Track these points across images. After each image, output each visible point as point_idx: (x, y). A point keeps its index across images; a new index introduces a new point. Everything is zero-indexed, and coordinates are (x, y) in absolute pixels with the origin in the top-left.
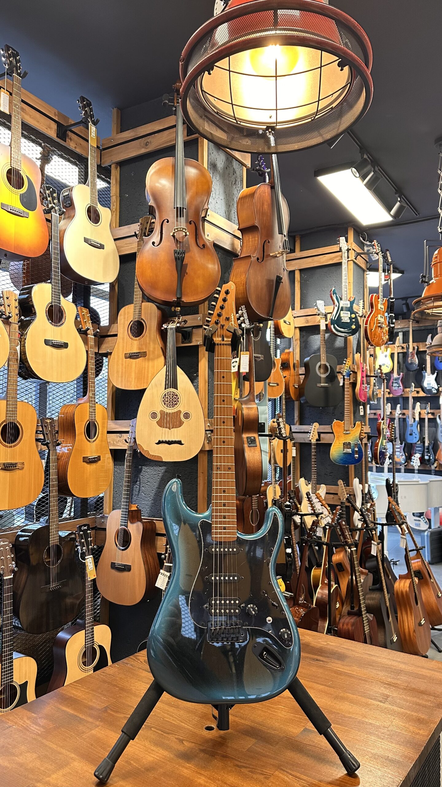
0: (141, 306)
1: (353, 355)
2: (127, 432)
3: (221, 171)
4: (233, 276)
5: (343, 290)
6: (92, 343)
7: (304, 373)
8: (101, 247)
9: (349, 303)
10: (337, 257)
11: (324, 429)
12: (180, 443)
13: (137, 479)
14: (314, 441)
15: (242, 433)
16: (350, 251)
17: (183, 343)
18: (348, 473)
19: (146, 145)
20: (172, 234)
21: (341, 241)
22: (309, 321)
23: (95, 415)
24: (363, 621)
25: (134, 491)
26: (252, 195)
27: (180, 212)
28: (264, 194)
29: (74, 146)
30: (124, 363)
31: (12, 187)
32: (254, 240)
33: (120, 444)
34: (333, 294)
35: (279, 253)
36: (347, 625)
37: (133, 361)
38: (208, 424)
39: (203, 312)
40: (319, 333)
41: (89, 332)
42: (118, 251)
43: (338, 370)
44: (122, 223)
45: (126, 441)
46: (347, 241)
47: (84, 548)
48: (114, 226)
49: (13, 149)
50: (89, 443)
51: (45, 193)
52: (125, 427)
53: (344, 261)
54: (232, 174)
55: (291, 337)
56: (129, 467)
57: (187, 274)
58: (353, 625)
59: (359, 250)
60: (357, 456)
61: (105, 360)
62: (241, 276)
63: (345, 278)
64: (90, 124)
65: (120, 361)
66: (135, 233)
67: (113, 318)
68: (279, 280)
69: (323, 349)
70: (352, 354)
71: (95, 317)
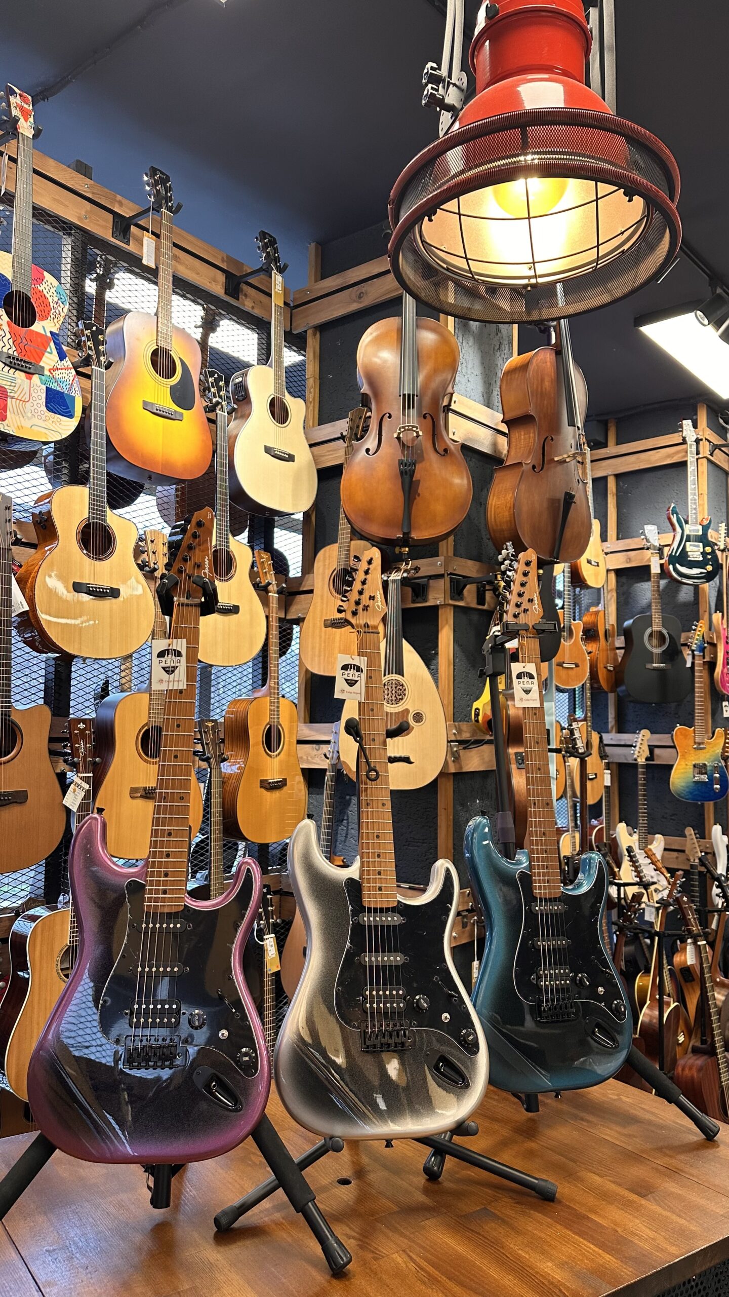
0: (349, 546)
1: (710, 615)
2: (328, 742)
3: (476, 332)
4: (494, 496)
5: (690, 507)
6: (274, 604)
7: (623, 645)
8: (291, 458)
9: (700, 528)
10: (678, 452)
11: (660, 740)
12: (407, 760)
13: (344, 816)
14: (641, 761)
15: (508, 746)
16: (701, 442)
17: (413, 602)
18: (703, 815)
19: (360, 297)
20: (395, 435)
21: (684, 427)
22: (633, 559)
23: (278, 715)
24: (719, 1065)
25: (339, 835)
26: (524, 367)
27: (408, 401)
28: (544, 365)
29: (251, 305)
30: (323, 635)
31: (158, 376)
32: (527, 438)
33: (317, 760)
34: (673, 514)
35: (569, 457)
36: (690, 1069)
37: (337, 632)
38: (454, 731)
39: (445, 555)
40: (649, 580)
41: (270, 587)
42: (315, 463)
43: (682, 641)
44: (323, 419)
45: (325, 755)
46: (695, 426)
47: (261, 922)
48: (311, 424)
49: (160, 319)
50: (268, 758)
51: (208, 382)
52: (324, 734)
53: (691, 459)
54: (494, 334)
55: (599, 587)
56: (331, 797)
57: (419, 495)
58: (700, 1069)
59: (717, 440)
60: (718, 786)
61: (296, 629)
62: (506, 495)
63: (693, 487)
64: (275, 271)
65: (317, 631)
66: (342, 434)
67: (308, 565)
68: (569, 499)
69: (657, 606)
70: (707, 615)
71: (280, 564)
